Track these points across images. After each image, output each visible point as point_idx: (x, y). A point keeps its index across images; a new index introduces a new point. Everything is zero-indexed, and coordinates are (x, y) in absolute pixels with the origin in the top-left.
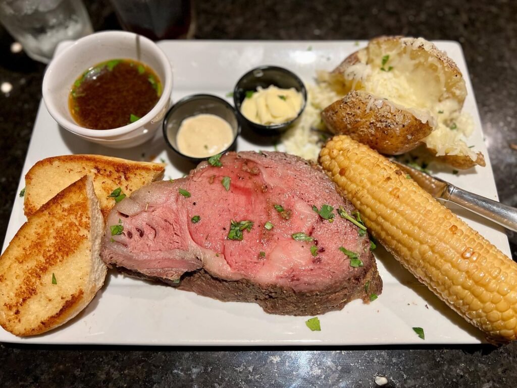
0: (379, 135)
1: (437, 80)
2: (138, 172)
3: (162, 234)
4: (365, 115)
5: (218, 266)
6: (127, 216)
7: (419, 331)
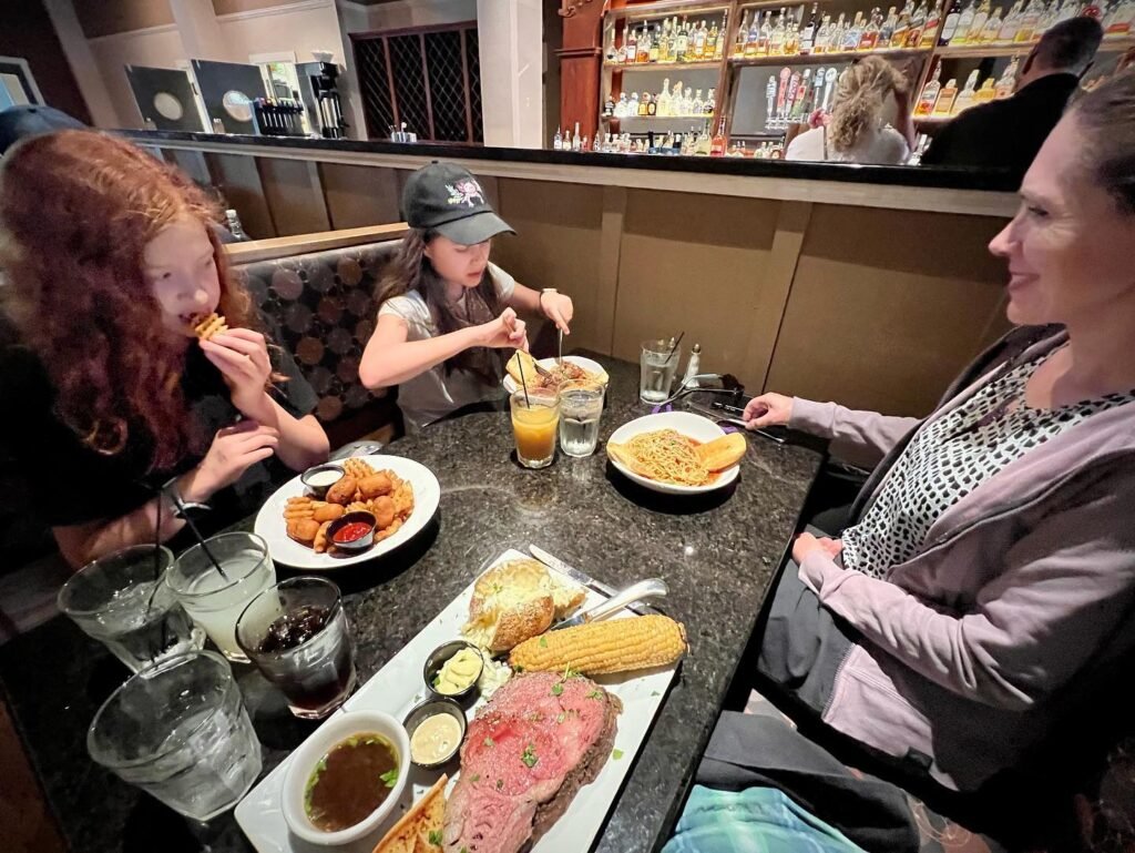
0: (535, 623)
1: (531, 573)
2: (432, 804)
3: (492, 818)
4: (520, 620)
5: (544, 790)
6: (457, 841)
7: (654, 694)
